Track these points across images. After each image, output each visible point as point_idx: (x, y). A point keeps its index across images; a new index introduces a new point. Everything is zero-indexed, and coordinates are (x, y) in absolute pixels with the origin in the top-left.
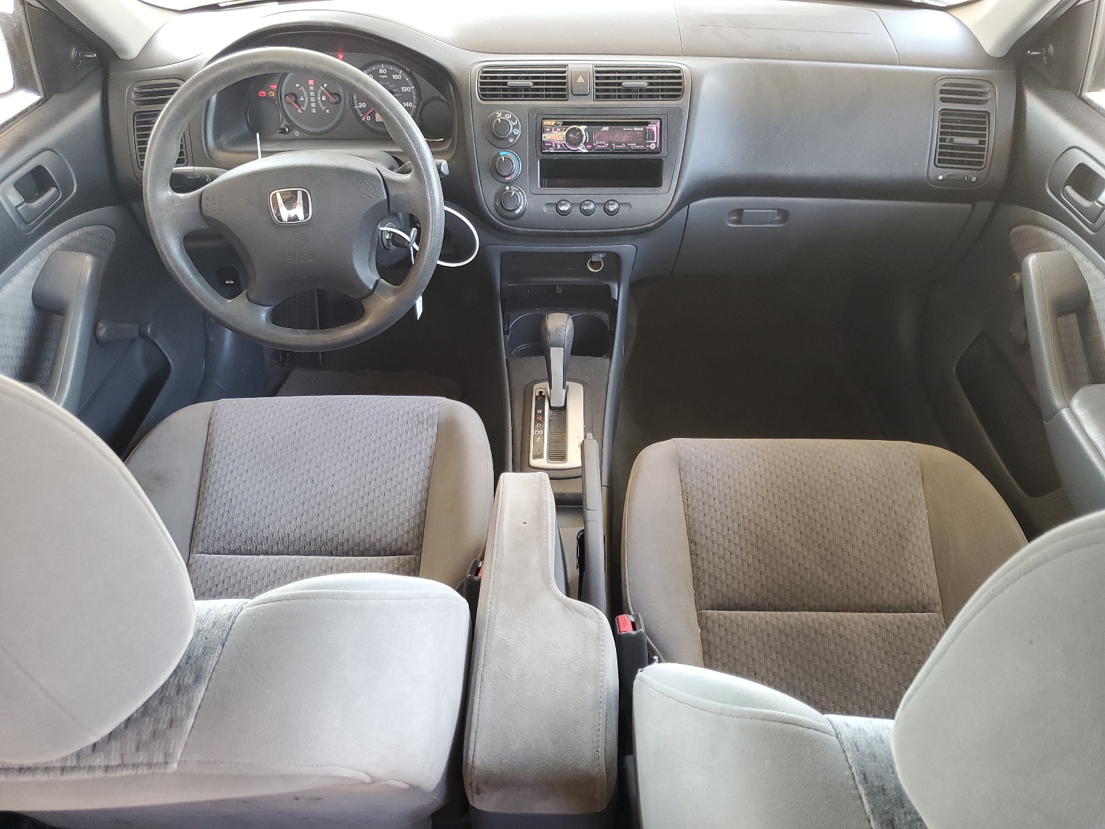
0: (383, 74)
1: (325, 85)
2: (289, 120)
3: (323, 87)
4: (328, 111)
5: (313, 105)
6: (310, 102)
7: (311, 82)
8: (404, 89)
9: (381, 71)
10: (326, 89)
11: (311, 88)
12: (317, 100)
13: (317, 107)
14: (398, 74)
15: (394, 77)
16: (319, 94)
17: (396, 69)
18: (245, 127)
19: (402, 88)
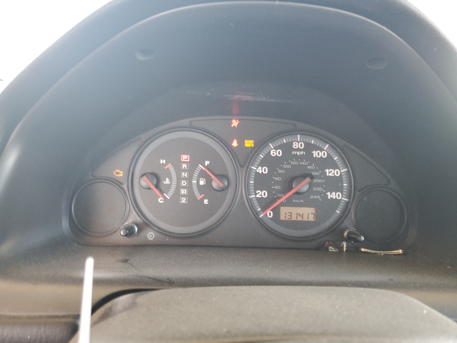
0: (298, 150)
1: (207, 163)
2: (140, 212)
3: (203, 165)
4: (206, 202)
5: (183, 192)
6: (179, 187)
7: (185, 158)
8: (330, 172)
9: (295, 145)
10: (207, 167)
11: (184, 166)
12: (190, 183)
13: (190, 195)
14: (322, 150)
15: (315, 154)
16: (196, 174)
17: (319, 144)
18: (65, 224)
19: (327, 171)
